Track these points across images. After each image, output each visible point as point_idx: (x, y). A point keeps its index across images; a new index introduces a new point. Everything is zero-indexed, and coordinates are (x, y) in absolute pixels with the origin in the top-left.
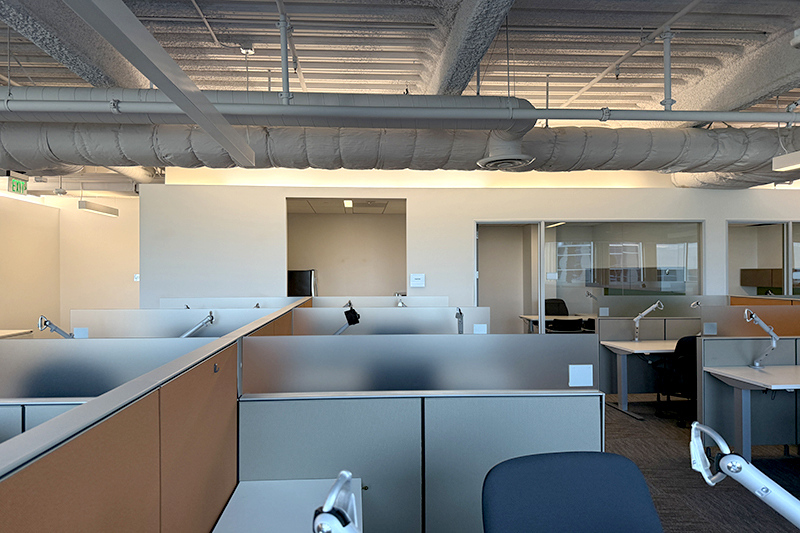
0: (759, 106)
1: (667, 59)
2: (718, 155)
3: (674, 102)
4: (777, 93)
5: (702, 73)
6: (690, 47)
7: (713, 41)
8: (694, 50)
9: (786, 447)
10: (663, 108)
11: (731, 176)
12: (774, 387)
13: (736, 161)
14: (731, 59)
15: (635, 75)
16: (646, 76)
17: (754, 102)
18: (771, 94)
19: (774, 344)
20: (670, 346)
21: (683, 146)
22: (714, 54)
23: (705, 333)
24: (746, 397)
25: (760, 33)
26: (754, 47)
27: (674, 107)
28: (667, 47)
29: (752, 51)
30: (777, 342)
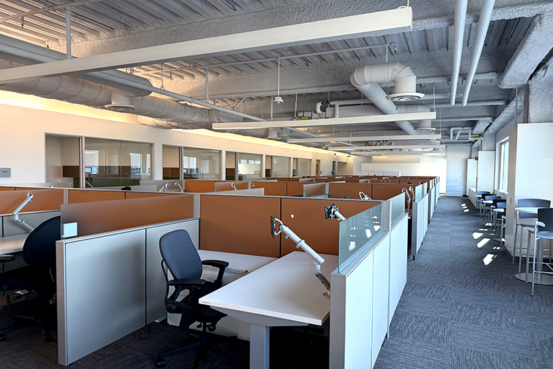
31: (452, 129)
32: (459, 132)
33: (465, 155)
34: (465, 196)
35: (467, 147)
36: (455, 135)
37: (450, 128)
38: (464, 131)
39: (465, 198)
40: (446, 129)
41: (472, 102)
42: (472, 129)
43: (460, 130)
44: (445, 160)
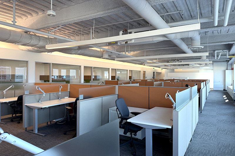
0: (42, 30)
1: (14, 8)
2: (32, 42)
3: (16, 22)
4: (46, 27)
5: (27, 16)
6: (23, 7)
7: (29, 8)
8: (24, 9)
9: (47, 122)
10: (12, 23)
11: (36, 49)
12: (43, 107)
13: (37, 45)
14: (35, 15)
15: (5, 11)
16: (9, 12)
17: (41, 29)
18: (45, 28)
19: (44, 95)
20: (16, 99)
21: (21, 37)
22: (30, 12)
23: (25, 94)
24: (36, 111)
25: (43, 10)
26: (41, 14)
27: (16, 24)
28: (14, 4)
29: (41, 15)
30: (45, 95)
31: (216, 52)
32: (221, 54)
33: (224, 68)
34: (224, 90)
35: (225, 63)
36: (218, 56)
37: (214, 51)
38: (223, 53)
39: (225, 92)
40: (212, 52)
41: (231, 25)
42: (229, 51)
43: (221, 52)
44: (213, 71)
